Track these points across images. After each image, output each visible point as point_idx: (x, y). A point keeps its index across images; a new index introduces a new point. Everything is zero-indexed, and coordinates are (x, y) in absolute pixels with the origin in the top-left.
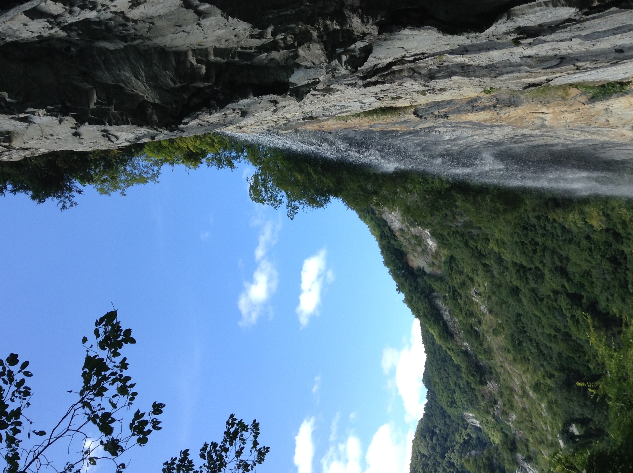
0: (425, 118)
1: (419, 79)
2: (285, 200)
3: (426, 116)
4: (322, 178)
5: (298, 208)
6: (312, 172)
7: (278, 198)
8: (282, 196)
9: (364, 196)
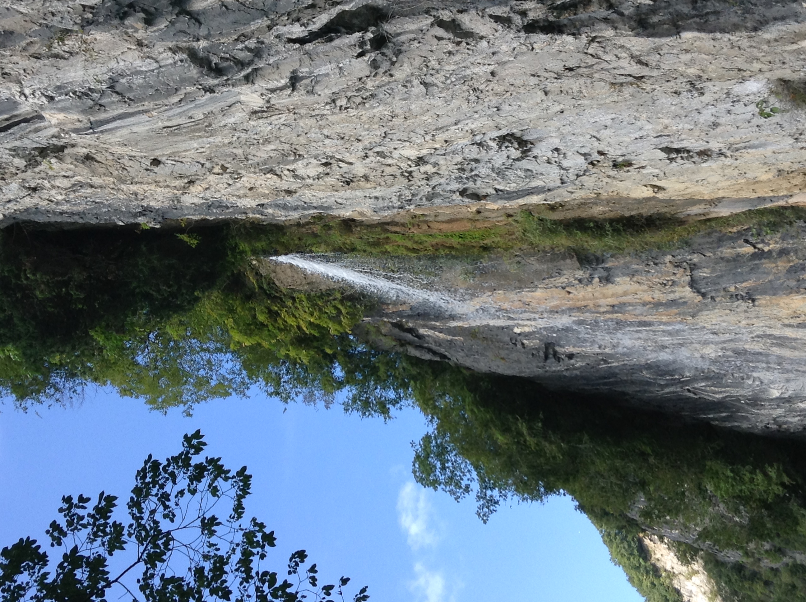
0: (712, 298)
1: (620, 25)
2: (475, 486)
3: (713, 294)
4: (543, 443)
5: (497, 503)
6: (525, 431)
7: (464, 483)
8: (471, 480)
9: (620, 487)
